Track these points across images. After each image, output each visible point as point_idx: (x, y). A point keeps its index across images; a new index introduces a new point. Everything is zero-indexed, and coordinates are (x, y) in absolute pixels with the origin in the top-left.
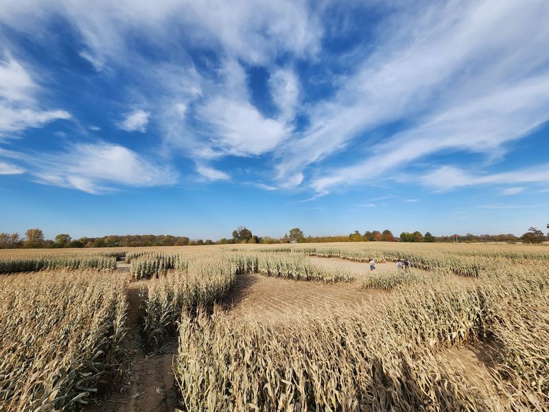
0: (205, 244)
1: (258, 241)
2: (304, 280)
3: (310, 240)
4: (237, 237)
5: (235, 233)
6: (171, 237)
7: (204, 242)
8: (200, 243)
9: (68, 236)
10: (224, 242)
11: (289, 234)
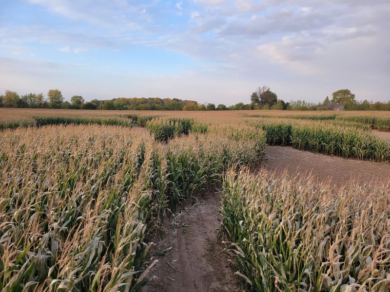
0: (218, 109)
1: (285, 106)
2: (360, 159)
3: (365, 106)
4: (257, 100)
5: (254, 97)
6: (178, 100)
7: (216, 107)
8: (212, 108)
9: (81, 97)
10: (241, 107)
11: (331, 98)
